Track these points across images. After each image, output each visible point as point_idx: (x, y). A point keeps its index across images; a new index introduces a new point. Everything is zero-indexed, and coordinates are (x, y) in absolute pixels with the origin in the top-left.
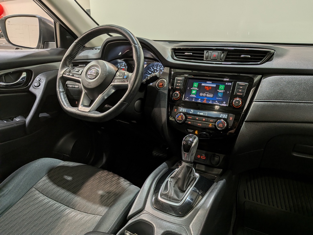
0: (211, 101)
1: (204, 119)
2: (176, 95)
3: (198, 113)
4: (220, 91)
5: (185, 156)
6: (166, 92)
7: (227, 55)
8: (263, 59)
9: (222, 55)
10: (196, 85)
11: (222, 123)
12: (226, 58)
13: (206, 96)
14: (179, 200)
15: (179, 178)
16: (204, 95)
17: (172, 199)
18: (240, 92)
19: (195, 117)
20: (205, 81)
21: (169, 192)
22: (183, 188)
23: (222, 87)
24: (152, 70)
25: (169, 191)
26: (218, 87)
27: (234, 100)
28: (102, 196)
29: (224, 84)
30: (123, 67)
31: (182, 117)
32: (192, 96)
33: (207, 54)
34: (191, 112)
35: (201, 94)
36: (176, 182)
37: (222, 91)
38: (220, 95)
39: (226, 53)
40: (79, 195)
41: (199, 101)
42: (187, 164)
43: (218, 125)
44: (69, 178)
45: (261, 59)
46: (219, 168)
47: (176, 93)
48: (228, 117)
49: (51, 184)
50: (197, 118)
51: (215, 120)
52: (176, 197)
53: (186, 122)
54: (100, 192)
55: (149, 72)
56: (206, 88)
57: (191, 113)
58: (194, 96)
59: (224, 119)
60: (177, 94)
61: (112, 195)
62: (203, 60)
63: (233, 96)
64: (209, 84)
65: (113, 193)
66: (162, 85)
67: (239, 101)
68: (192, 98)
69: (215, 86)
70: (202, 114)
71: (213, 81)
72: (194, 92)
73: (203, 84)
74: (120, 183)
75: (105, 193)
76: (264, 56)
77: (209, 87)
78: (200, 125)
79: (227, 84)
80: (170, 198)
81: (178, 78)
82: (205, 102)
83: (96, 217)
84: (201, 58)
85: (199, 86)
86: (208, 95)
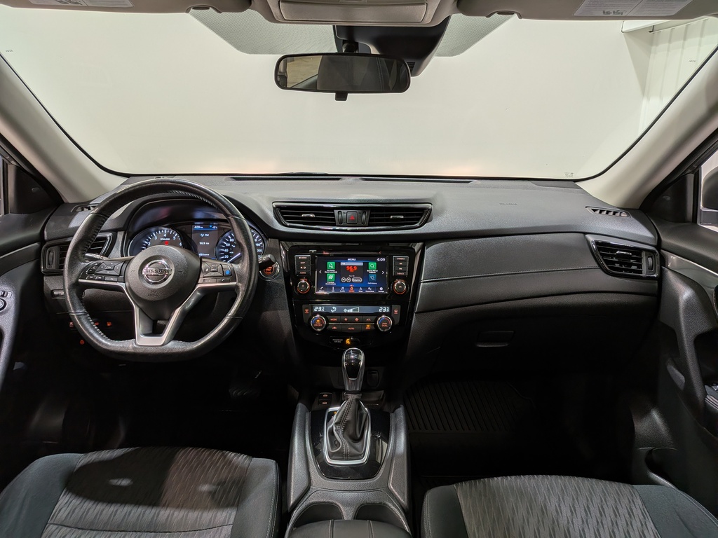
0: (361, 289)
1: (357, 319)
2: (303, 286)
3: (345, 311)
4: (371, 272)
5: (349, 384)
6: (282, 282)
7: (371, 215)
8: (419, 219)
9: (364, 217)
10: (331, 265)
11: (385, 320)
12: (370, 220)
13: (351, 282)
14: (361, 455)
15: (348, 422)
16: (349, 280)
17: (351, 456)
18: (400, 271)
19: (342, 317)
20: (345, 258)
21: (342, 447)
22: (356, 434)
23: (372, 265)
24: (231, 240)
25: (343, 445)
26: (366, 266)
27: (394, 283)
28: (212, 494)
29: (375, 261)
30: (165, 238)
31: (322, 322)
32: (328, 283)
33: (340, 216)
34: (333, 309)
35: (343, 280)
36: (344, 429)
37: (374, 272)
38: (372, 278)
39: (368, 213)
40: (166, 506)
41: (343, 291)
42: (355, 396)
43: (380, 325)
44: (125, 482)
45: (418, 220)
46: (379, 389)
47: (302, 284)
48: (391, 309)
49: (88, 504)
50: (346, 319)
51: (374, 317)
52: (354, 451)
53: (329, 327)
54: (205, 488)
55: (225, 245)
56: (348, 268)
57: (332, 311)
58: (333, 283)
59: (386, 314)
60: (305, 284)
61: (230, 485)
62: (334, 225)
63: (392, 279)
64: (351, 263)
65: (229, 482)
66: (271, 271)
67: (401, 284)
68: (330, 287)
69: (361, 264)
70: (351, 311)
71: (358, 258)
72: (331, 277)
73: (343, 264)
74: (231, 462)
75: (214, 487)
76: (421, 215)
77: (353, 266)
78: (353, 328)
79: (378, 260)
80: (346, 455)
81: (301, 257)
82: (352, 291)
83: (222, 530)
84: (331, 222)
85: (338, 267)
86: (354, 280)
